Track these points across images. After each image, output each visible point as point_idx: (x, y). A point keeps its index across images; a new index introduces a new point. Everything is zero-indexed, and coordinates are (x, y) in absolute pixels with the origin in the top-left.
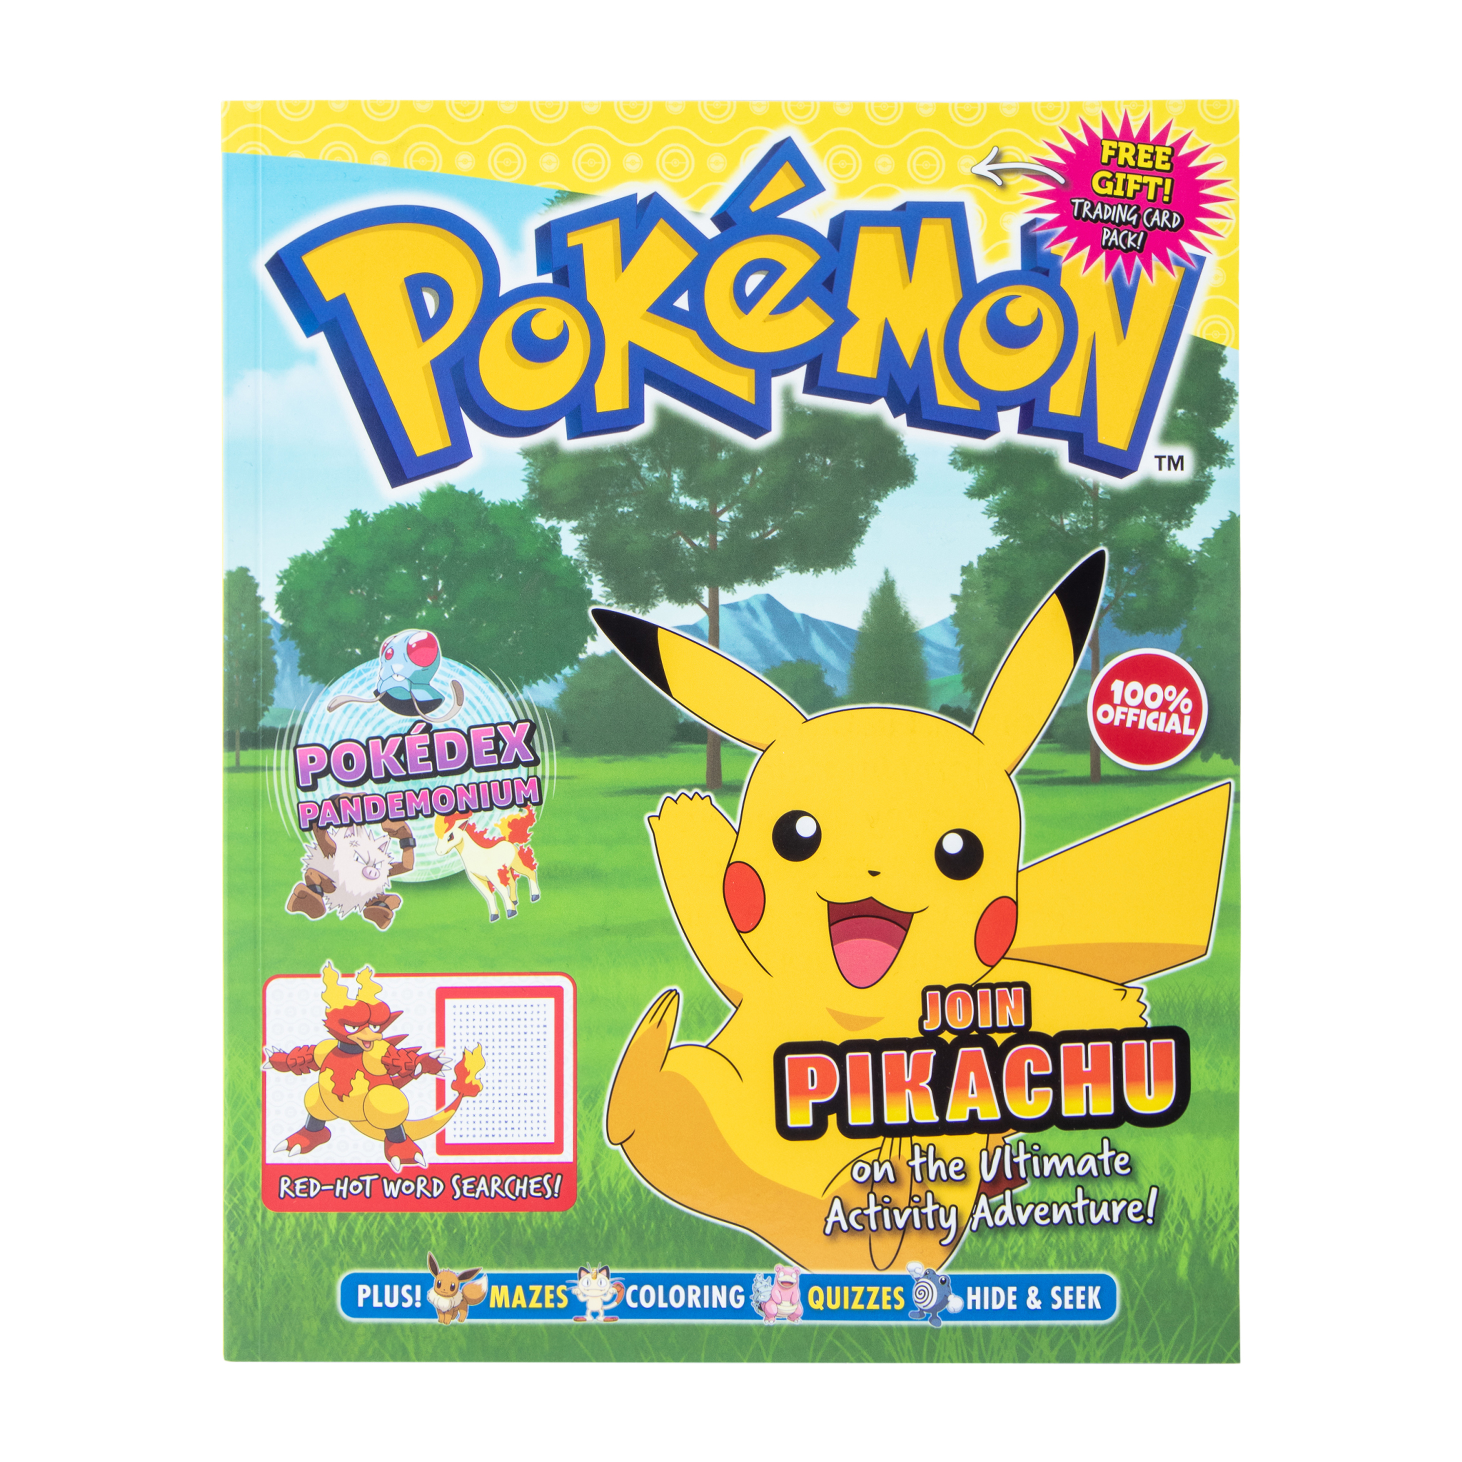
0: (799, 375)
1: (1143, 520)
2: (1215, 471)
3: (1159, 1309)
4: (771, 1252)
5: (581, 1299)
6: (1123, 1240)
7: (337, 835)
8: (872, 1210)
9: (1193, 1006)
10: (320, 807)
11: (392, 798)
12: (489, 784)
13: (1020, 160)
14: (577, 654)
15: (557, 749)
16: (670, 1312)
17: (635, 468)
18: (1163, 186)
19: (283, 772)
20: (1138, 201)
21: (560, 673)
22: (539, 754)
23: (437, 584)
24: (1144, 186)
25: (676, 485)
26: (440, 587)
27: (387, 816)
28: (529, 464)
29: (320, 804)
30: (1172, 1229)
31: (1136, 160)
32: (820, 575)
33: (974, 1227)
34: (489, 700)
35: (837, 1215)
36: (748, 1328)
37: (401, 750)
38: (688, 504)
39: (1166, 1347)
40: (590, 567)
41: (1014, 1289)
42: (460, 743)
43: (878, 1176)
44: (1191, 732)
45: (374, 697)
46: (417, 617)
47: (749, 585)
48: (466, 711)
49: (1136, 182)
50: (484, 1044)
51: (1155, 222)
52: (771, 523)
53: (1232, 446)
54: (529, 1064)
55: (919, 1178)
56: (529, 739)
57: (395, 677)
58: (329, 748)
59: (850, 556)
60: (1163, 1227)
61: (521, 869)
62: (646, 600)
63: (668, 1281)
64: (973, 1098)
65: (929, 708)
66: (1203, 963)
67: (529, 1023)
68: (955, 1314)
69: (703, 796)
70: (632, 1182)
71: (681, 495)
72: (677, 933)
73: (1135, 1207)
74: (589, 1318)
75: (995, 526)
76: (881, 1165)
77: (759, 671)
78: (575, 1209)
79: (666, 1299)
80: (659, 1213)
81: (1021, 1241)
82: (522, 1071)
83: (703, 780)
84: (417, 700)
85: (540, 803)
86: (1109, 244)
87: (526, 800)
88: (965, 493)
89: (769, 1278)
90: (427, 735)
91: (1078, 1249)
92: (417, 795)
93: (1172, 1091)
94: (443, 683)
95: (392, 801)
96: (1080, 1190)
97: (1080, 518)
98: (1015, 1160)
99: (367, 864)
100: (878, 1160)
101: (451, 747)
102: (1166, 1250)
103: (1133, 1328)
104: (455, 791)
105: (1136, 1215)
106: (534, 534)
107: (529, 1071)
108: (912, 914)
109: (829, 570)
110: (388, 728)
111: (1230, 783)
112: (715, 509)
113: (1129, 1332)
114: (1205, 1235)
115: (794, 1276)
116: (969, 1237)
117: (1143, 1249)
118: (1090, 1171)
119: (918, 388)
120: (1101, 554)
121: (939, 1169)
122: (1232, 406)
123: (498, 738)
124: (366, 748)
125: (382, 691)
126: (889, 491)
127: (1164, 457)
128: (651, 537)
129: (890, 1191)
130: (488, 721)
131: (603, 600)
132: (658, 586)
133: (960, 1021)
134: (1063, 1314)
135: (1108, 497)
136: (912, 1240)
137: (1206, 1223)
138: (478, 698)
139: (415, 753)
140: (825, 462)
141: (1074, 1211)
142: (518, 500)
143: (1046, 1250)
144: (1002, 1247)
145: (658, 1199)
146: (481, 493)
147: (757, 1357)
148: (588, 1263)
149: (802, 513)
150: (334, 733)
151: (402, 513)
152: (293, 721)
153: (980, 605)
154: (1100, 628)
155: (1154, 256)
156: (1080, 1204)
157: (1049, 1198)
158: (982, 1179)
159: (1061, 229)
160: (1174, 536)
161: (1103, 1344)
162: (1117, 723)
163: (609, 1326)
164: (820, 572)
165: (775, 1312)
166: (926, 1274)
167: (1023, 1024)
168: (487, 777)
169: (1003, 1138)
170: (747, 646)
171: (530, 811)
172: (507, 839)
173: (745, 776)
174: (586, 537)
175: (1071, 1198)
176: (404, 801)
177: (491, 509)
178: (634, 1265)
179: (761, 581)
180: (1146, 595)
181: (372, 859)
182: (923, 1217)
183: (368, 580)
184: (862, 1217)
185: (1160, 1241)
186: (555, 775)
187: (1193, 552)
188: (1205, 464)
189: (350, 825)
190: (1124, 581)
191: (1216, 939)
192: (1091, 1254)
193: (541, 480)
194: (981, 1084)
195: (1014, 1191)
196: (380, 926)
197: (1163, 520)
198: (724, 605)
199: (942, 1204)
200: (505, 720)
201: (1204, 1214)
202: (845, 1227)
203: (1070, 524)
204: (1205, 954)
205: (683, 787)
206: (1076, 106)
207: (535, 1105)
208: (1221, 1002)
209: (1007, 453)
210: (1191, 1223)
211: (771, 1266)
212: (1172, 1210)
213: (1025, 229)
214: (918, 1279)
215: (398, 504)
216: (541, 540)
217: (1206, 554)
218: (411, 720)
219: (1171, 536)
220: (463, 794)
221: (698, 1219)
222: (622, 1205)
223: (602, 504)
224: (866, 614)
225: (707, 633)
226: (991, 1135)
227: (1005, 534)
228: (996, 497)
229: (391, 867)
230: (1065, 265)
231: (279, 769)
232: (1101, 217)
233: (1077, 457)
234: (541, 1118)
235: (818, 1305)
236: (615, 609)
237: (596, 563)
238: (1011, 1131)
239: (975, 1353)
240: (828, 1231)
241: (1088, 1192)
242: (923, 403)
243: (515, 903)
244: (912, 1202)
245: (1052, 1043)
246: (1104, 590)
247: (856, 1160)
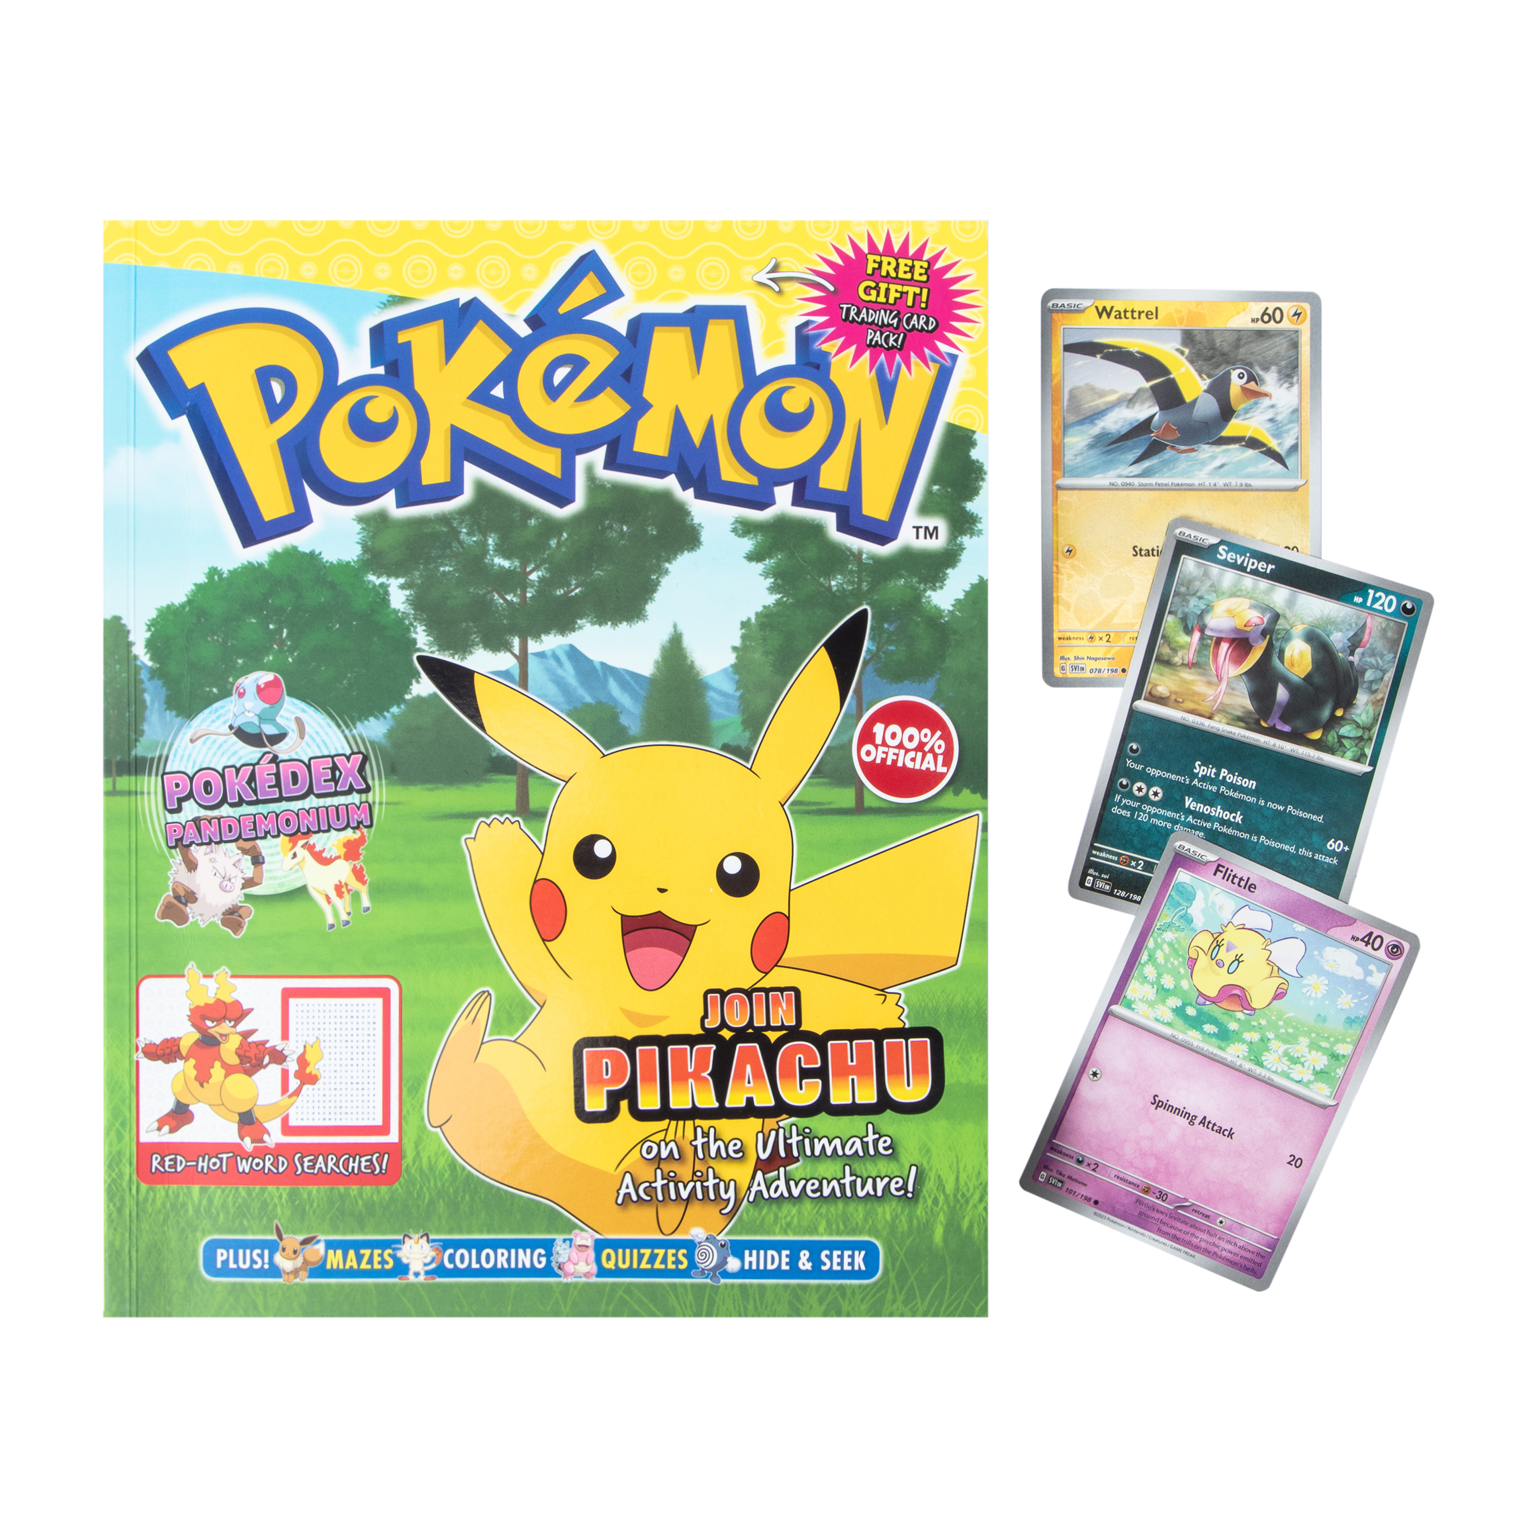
0: (599, 455)
1: (902, 583)
2: (965, 540)
3: (917, 1271)
4: (569, 1220)
5: (405, 1261)
6: (886, 1212)
7: (198, 852)
8: (659, 1183)
9: (945, 1010)
10: (184, 827)
11: (245, 820)
12: (327, 808)
13: (796, 270)
14: (403, 695)
15: (386, 779)
16: (482, 1272)
17: (455, 533)
18: (921, 294)
19: (153, 796)
20: (898, 307)
21: (388, 711)
22: (370, 782)
23: (282, 632)
24: (904, 294)
25: (491, 548)
26: (284, 635)
27: (240, 837)
28: (363, 529)
29: (184, 824)
30: (930, 1202)
31: (897, 272)
32: (617, 628)
33: (751, 1199)
34: (327, 734)
35: (627, 1187)
36: (549, 1285)
37: (252, 778)
38: (502, 564)
39: (922, 1303)
40: (415, 619)
41: (788, 1252)
42: (302, 772)
43: (664, 1154)
44: (944, 770)
45: (229, 730)
46: (265, 661)
47: (555, 636)
48: (307, 743)
49: (896, 291)
50: (322, 1038)
51: (914, 325)
52: (574, 582)
53: (981, 518)
54: (361, 1056)
55: (701, 1156)
56: (361, 769)
57: (246, 713)
58: (191, 775)
59: (643, 612)
60: (921, 1200)
61: (354, 884)
62: (464, 648)
63: (480, 1245)
64: (750, 1088)
65: (712, 746)
66: (954, 972)
67: (360, 1020)
68: (733, 1274)
69: (513, 821)
70: (450, 1159)
71: (496, 556)
72: (490, 941)
73: (897, 1183)
74: (411, 1278)
75: (771, 587)
76: (667, 1144)
77: (562, 712)
78: (400, 1184)
79: (478, 1261)
80: (472, 1186)
81: (794, 1211)
82: (354, 1062)
83: (513, 806)
84: (265, 734)
85: (371, 826)
86: (873, 343)
87: (360, 823)
88: (745, 557)
89: (568, 1242)
90: (274, 765)
91: (846, 1219)
92: (266, 818)
93: (928, 1083)
94: (287, 719)
95: (244, 823)
96: (847, 1168)
97: (846, 580)
98: (789, 1141)
99: (224, 878)
100: (664, 1140)
101: (294, 775)
102: (924, 1220)
103: (893, 1287)
104: (297, 815)
105: (898, 1190)
106: (366, 589)
107: (360, 1062)
108: (696, 926)
109: (625, 623)
110: (240, 758)
111: (977, 815)
112: (525, 569)
113: (890, 1290)
114: (958, 1207)
115: (590, 1240)
116: (746, 1207)
117: (903, 1220)
118: (857, 1151)
119: (704, 466)
120: (865, 611)
121: (719, 1148)
122: (981, 483)
123: (334, 768)
124: (223, 776)
125: (236, 725)
126: (677, 554)
127: (921, 527)
128: (469, 593)
129: (675, 1167)
130: (326, 753)
131: (426, 648)
132: (475, 636)
133: (738, 1020)
134: (831, 1274)
135: (871, 562)
136: (695, 1209)
137: (959, 1197)
138: (317, 733)
139: (264, 781)
140: (622, 529)
141: (842, 1187)
142: (353, 560)
143: (816, 1219)
144: (776, 1216)
145: (472, 1174)
146: (320, 553)
147: (556, 1313)
148: (411, 1230)
149: (602, 574)
150: (195, 763)
151: (252, 571)
152: (160, 751)
153: (757, 656)
154: (863, 677)
155: (912, 354)
156: (847, 1180)
157: (819, 1175)
158: (758, 1157)
159: (831, 330)
160: (929, 597)
161: (866, 1300)
162: (878, 761)
163: (428, 1285)
164: (616, 625)
165: (572, 1271)
166: (707, 1238)
167: (794, 1024)
168: (325, 802)
169: (777, 1122)
170: (552, 690)
171: (362, 833)
172: (342, 857)
173: (550, 803)
174: (412, 593)
175: (840, 1175)
176: (255, 823)
177: (329, 567)
178: (451, 1231)
179: (565, 633)
180: (904, 648)
181: (228, 875)
182: (705, 1189)
183: (223, 628)
184: (650, 1191)
185: (918, 1212)
186: (384, 801)
187: (946, 611)
188: (957, 534)
189: (209, 844)
190: (885, 636)
191: (965, 952)
192: (857, 1224)
193: (373, 543)
194: (757, 1075)
195: (788, 1168)
196: (235, 933)
197: (920, 583)
198: (532, 654)
199: (722, 1178)
200: (341, 752)
201: (957, 1189)
202: (635, 1198)
203: (837, 585)
204: (956, 964)
205: (496, 813)
206: (845, 224)
207: (366, 1092)
208: (970, 1006)
209: (782, 524)
210: (946, 1197)
211: (570, 1232)
212: (930, 1185)
213: (799, 329)
214: (700, 1243)
215: (249, 563)
216: (372, 594)
217: (957, 613)
218: (260, 752)
219: (926, 597)
220: (304, 818)
221: (506, 1192)
222: (441, 1179)
223: (427, 563)
224: (657, 662)
225: (517, 677)
226: (766, 1120)
227: (780, 593)
228: (772, 561)
229: (243, 881)
230: (834, 361)
231: (149, 793)
232: (866, 320)
233: (843, 526)
234: (371, 1104)
235: (610, 1265)
236: (437, 655)
237: (420, 615)
238: (784, 1116)
239: (751, 1307)
240: (620, 1201)
241: (855, 1169)
242: (708, 478)
243: (349, 914)
244: (695, 1177)
245: (820, 1041)
246: (867, 644)
247: (645, 1140)
